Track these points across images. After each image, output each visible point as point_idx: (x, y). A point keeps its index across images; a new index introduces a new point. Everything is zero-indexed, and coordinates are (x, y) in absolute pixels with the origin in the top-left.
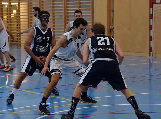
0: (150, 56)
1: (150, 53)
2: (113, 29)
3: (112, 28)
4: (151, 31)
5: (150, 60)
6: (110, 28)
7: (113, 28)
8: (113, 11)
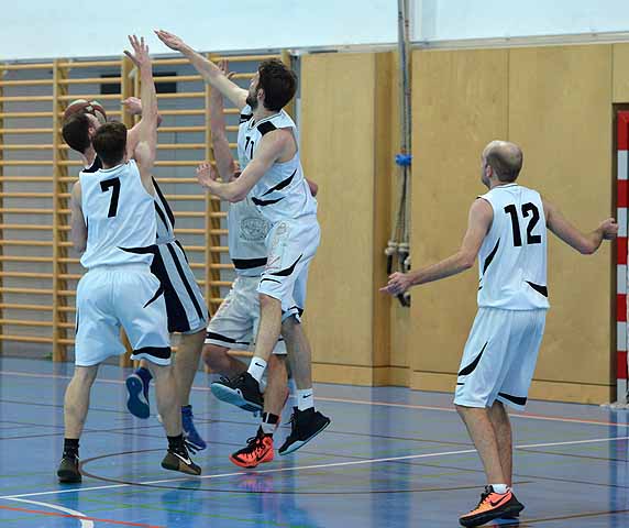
0: (614, 398)
1: (614, 387)
2: (407, 255)
3: (398, 253)
4: (621, 268)
5: (613, 417)
6: (387, 252)
7: (401, 250)
8: (406, 164)
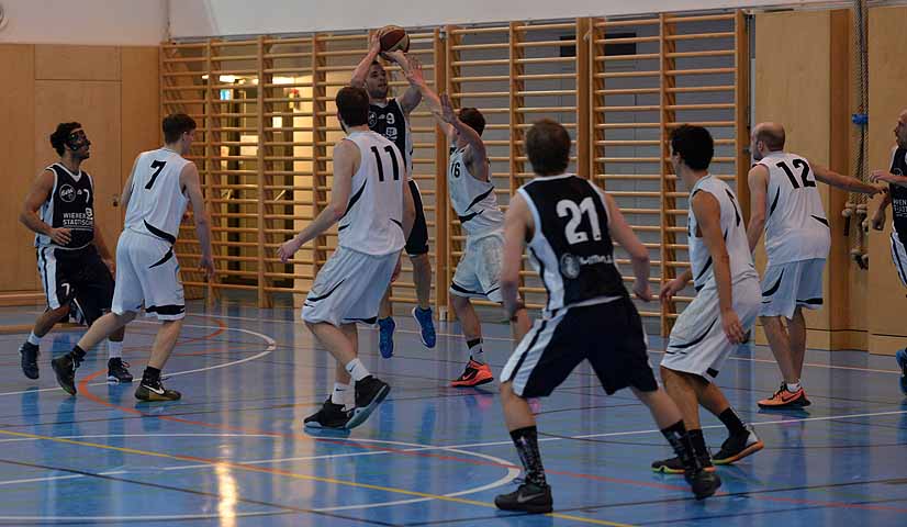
2: (864, 216)
3: (856, 214)
6: (844, 213)
7: (859, 211)
8: (863, 123)
